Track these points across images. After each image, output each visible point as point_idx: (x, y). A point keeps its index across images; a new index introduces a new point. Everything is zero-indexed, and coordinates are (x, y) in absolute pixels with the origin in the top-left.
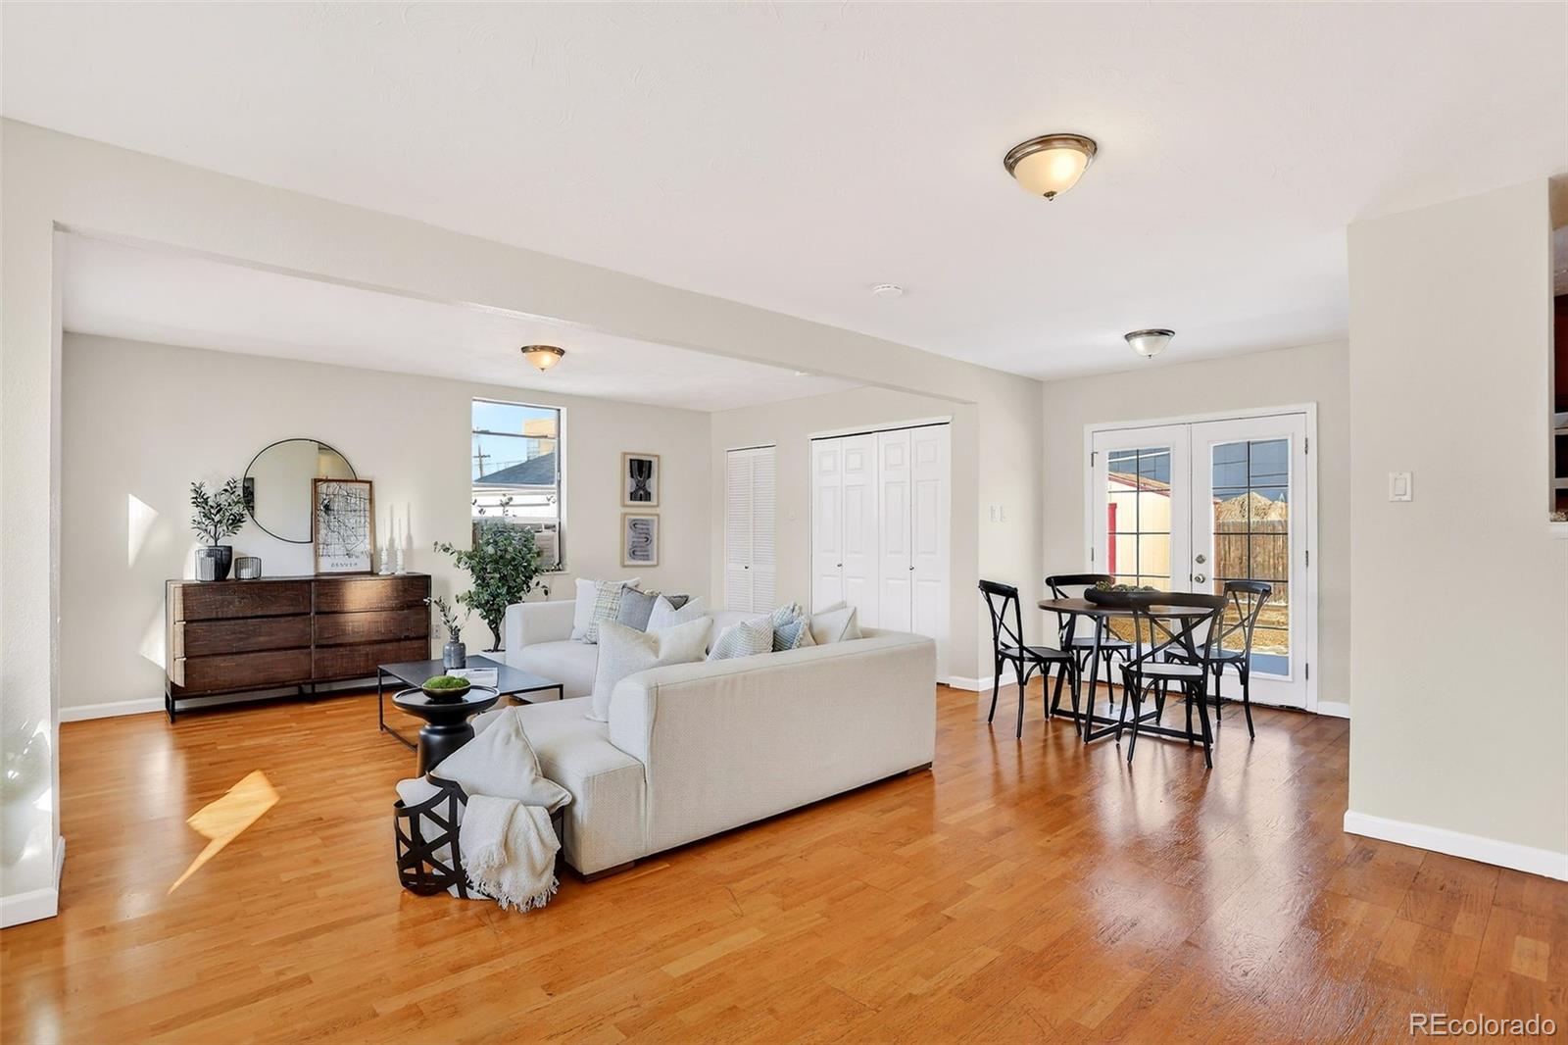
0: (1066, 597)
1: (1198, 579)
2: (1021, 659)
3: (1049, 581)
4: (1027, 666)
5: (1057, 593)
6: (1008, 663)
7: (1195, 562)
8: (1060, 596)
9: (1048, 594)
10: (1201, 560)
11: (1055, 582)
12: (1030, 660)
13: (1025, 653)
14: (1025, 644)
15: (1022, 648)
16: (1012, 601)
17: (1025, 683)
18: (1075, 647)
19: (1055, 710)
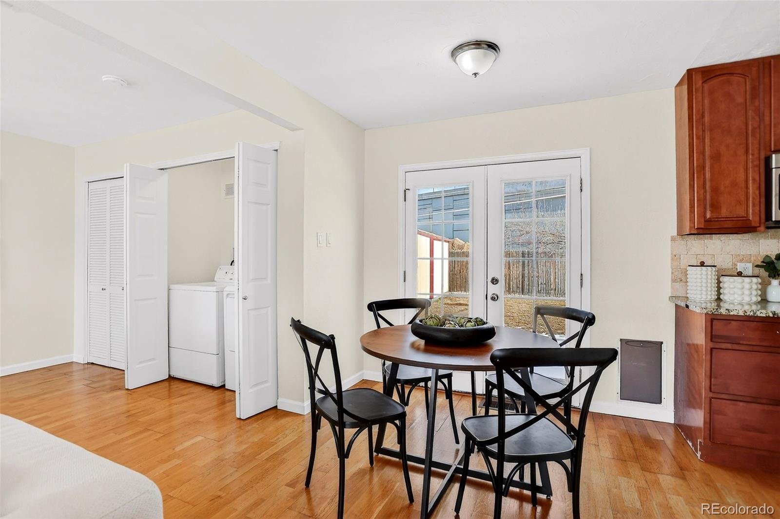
0: (391, 324)
1: (493, 299)
2: (342, 425)
3: (370, 307)
4: (349, 433)
5: (380, 320)
6: (325, 423)
7: (490, 284)
8: (383, 325)
9: (369, 323)
10: (495, 281)
11: (376, 307)
12: (353, 426)
13: (347, 418)
14: (345, 406)
15: (341, 411)
16: (327, 352)
17: (347, 456)
18: (399, 381)
19: (380, 449)
